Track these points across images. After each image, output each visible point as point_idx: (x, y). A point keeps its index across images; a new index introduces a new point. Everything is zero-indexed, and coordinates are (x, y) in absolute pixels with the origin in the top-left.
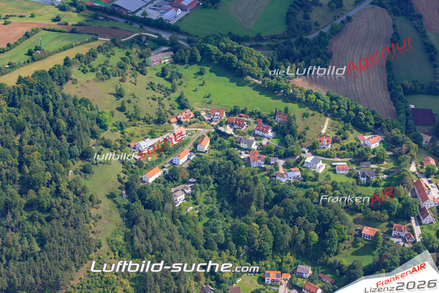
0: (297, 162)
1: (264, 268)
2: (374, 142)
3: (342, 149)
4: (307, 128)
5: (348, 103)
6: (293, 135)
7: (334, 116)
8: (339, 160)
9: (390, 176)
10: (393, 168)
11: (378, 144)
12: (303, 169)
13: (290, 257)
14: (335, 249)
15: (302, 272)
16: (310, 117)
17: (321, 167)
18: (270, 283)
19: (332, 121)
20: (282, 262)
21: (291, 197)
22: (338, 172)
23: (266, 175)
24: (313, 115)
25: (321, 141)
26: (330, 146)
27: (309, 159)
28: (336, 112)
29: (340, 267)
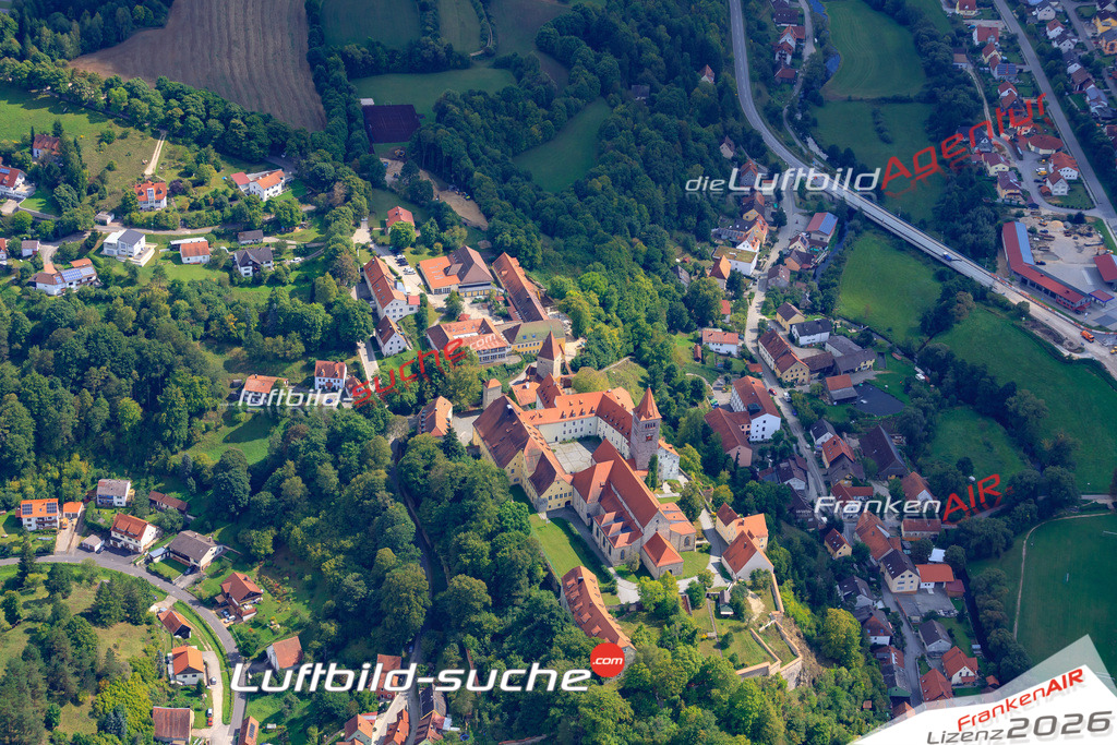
0: (88, 247)
1: (19, 495)
2: (270, 187)
3: (194, 206)
4: (110, 168)
5: (206, 103)
6: (75, 186)
7: (175, 135)
8: (188, 232)
9: (309, 258)
10: (316, 241)
11: (279, 188)
12: (101, 261)
13: (79, 464)
14: (183, 433)
15: (110, 494)
16: (118, 143)
17: (144, 252)
18: (34, 527)
19: (171, 147)
20: (61, 476)
21: (73, 326)
22: (185, 260)
23: (13, 283)
24: (123, 137)
25: (141, 193)
26: (164, 203)
27: (114, 235)
28: (178, 124)
29: (197, 472)
